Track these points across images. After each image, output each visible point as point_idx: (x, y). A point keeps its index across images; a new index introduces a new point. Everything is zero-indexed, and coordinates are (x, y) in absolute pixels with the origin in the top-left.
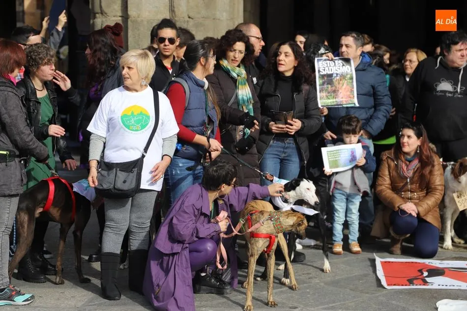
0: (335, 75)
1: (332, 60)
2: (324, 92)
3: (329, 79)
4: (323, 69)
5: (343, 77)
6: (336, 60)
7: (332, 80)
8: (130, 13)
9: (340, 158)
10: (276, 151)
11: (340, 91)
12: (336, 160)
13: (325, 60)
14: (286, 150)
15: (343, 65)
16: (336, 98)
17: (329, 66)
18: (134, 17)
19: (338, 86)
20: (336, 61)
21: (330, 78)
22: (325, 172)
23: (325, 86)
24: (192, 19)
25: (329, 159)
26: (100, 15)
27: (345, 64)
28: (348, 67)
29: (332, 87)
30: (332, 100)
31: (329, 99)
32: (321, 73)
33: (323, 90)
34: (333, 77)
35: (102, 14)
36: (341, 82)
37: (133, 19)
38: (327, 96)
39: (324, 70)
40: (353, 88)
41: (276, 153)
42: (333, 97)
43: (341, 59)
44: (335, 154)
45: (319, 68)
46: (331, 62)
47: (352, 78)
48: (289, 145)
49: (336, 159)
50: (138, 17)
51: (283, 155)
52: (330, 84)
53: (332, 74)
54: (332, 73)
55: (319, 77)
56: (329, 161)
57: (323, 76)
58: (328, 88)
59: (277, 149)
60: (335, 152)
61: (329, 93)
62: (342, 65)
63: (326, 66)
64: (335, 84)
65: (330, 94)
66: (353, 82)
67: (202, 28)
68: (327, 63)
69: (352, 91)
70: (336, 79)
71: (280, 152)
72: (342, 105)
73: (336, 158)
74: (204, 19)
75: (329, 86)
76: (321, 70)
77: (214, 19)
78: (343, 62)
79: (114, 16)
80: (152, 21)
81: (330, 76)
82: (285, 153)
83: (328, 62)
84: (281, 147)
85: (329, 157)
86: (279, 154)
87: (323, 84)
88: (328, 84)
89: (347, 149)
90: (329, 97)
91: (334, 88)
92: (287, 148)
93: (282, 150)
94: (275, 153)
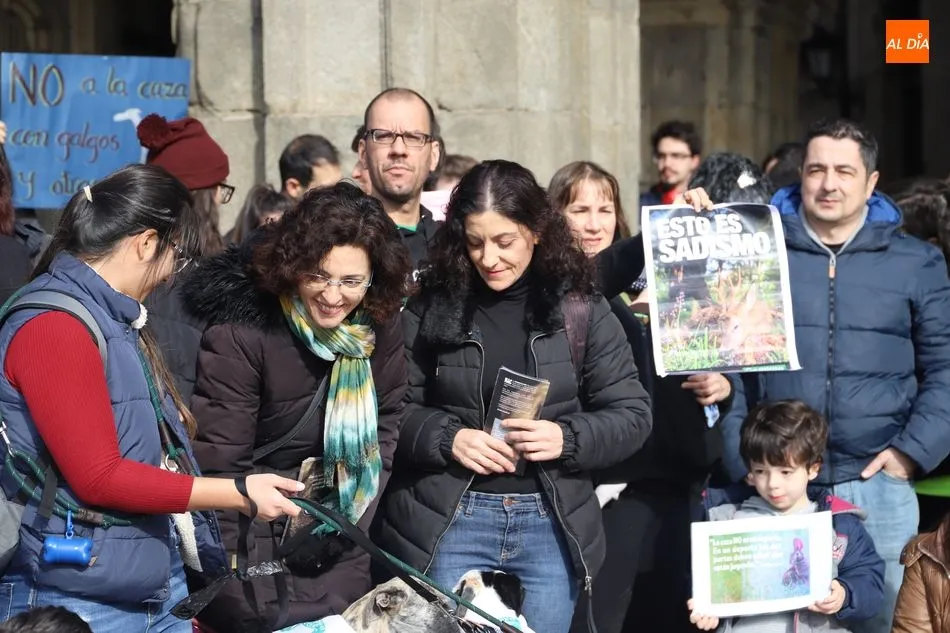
0: (712, 265)
1: (704, 212)
2: (676, 324)
3: (691, 277)
4: (672, 243)
5: (743, 272)
6: (718, 212)
7: (702, 283)
8: (269, 99)
9: (749, 565)
10: (477, 541)
11: (735, 321)
12: (738, 573)
13: (679, 213)
14: (511, 538)
15: (745, 231)
16: (719, 345)
17: (691, 232)
18: (283, 111)
19: (723, 302)
20: (717, 217)
21: (696, 276)
22: (694, 617)
23: (680, 303)
24: (449, 111)
25: (713, 565)
26: (197, 107)
27: (749, 226)
28: (763, 235)
29: (703, 307)
30: (705, 353)
31: (694, 347)
32: (663, 259)
33: (671, 319)
34: (707, 273)
35: (201, 104)
36: (736, 289)
37: (280, 116)
38: (687, 340)
39: (675, 248)
40: (780, 310)
41: (480, 548)
42: (711, 342)
43: (736, 209)
44: (735, 550)
45: (656, 241)
46: (700, 219)
47: (774, 276)
48: (521, 518)
49: (738, 567)
50: (294, 110)
51: (504, 555)
52: (697, 297)
53: (704, 262)
54: (702, 257)
55: (658, 273)
56: (714, 574)
57: (670, 270)
58: (689, 309)
59: (479, 534)
60: (736, 540)
61: (693, 327)
62: (739, 228)
63: (682, 233)
64: (714, 297)
65: (696, 332)
66: (778, 289)
67: (477, 137)
68: (684, 225)
69: (777, 319)
70: (715, 280)
71: (492, 543)
72: (741, 367)
73: (738, 562)
74: (480, 111)
75: (695, 304)
76: (662, 248)
77: (511, 109)
78: (744, 220)
79: (234, 111)
80: (332, 120)
81: (697, 267)
82: (510, 547)
83: (689, 219)
84: (493, 528)
85: (716, 560)
86: (487, 550)
87: (672, 296)
88: (688, 296)
89: (781, 533)
90: (695, 341)
91: (710, 311)
92: (513, 530)
93: (498, 537)
94: (473, 548)
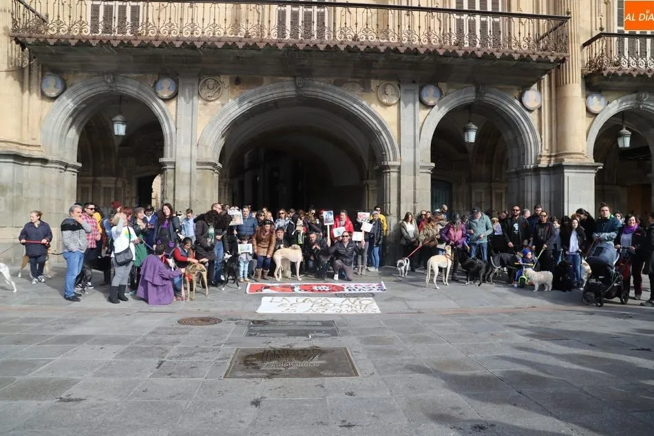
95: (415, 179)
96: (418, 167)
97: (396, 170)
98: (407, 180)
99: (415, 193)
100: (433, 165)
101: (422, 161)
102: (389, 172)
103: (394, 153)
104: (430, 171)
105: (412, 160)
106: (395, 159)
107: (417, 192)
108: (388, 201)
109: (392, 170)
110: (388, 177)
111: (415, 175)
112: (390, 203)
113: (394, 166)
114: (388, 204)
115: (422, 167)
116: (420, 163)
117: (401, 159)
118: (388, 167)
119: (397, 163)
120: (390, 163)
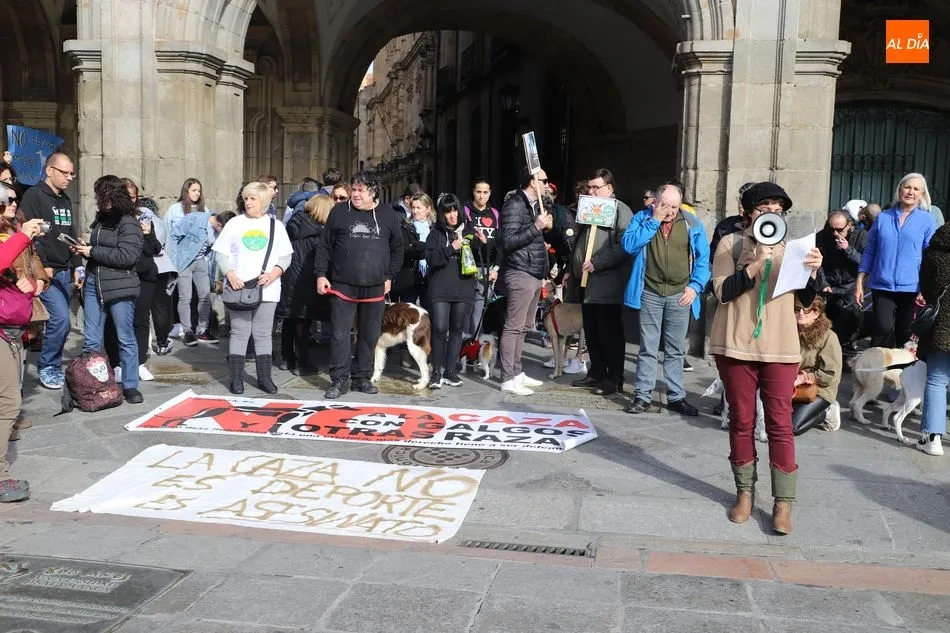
24: (163, 159)
35: (85, 152)
37: (108, 157)
50: (113, 156)
77: (182, 159)
79: (95, 155)
80: (125, 159)
95: (778, 94)
96: (789, 56)
97: (720, 67)
98: (752, 98)
99: (775, 136)
100: (846, 47)
101: (805, 37)
102: (699, 74)
103: (717, 16)
104: (833, 69)
105: (774, 36)
106: (717, 34)
107: (783, 135)
108: (691, 163)
109: (705, 67)
110: (695, 89)
111: (779, 81)
112: (695, 168)
113: (712, 56)
114: (691, 173)
115: (804, 56)
116: (799, 41)
117: (735, 34)
118: (693, 59)
119: (723, 46)
120: (699, 46)
